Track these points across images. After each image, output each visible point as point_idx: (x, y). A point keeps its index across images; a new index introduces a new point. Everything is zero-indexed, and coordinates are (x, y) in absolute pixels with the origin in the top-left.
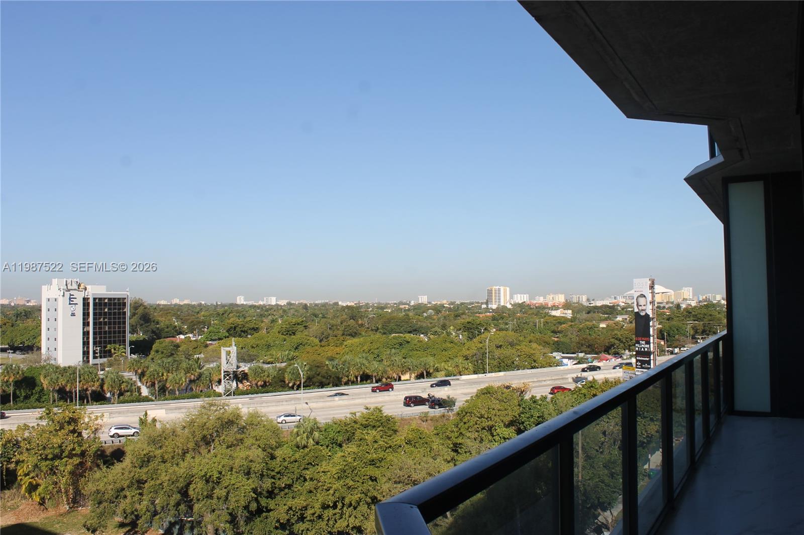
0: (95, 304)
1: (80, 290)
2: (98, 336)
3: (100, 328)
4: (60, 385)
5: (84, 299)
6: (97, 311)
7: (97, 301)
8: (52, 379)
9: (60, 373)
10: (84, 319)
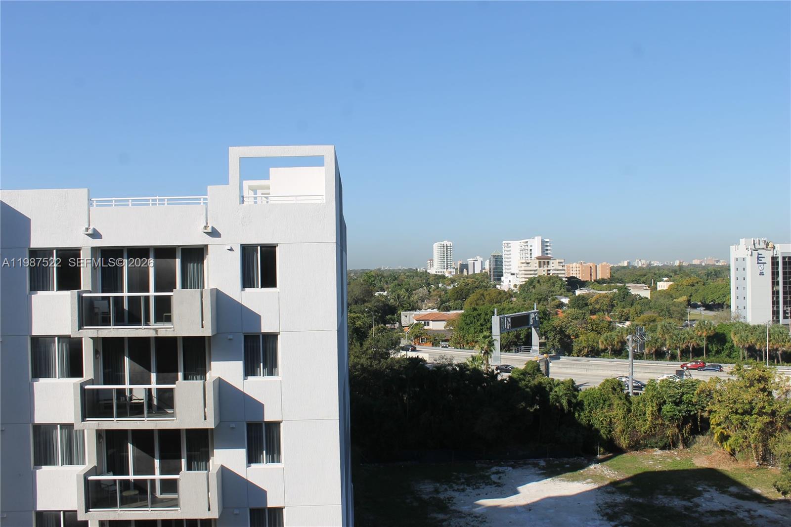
0: (783, 265)
1: (769, 248)
2: (789, 296)
5: (773, 258)
6: (788, 270)
7: (787, 260)
8: (741, 336)
9: (749, 332)
10: (773, 278)
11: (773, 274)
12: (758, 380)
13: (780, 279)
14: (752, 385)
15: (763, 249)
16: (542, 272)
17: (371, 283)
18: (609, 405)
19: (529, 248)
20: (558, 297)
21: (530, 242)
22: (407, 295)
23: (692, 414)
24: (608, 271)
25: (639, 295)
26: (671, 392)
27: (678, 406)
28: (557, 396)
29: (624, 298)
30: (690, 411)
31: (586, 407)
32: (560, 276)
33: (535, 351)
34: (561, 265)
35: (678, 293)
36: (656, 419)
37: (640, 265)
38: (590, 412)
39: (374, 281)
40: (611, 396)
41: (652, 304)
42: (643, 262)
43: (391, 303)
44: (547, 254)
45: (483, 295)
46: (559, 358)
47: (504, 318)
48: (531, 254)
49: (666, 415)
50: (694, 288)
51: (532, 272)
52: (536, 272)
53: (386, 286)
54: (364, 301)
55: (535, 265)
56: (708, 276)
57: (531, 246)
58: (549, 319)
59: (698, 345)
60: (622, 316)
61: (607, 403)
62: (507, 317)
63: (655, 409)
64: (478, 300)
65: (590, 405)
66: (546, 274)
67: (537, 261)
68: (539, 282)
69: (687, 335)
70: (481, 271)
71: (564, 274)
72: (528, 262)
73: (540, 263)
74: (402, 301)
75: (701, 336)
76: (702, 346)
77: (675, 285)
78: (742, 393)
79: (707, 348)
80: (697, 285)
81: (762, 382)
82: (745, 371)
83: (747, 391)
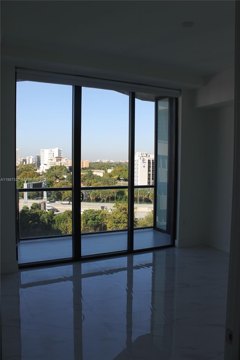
0: (152, 163)
1: (147, 156)
5: (149, 160)
10: (148, 169)
11: (148, 167)
12: (123, 209)
13: (151, 169)
14: (121, 211)
15: (145, 156)
16: (58, 164)
18: (66, 221)
19: (53, 153)
20: (63, 175)
21: (53, 150)
23: (99, 224)
24: (88, 164)
25: (96, 175)
26: (91, 215)
27: (94, 221)
28: (43, 218)
29: (90, 176)
30: (99, 223)
31: (56, 222)
32: (65, 166)
33: (45, 199)
34: (67, 161)
35: (115, 174)
36: (85, 226)
37: (105, 162)
38: (58, 224)
40: (68, 217)
41: (101, 179)
42: (107, 160)
44: (61, 156)
45: (26, 174)
46: (55, 202)
47: (29, 184)
48: (53, 156)
49: (89, 225)
50: (121, 172)
51: (54, 164)
52: (55, 164)
55: (55, 160)
57: (54, 152)
58: (53, 185)
59: (112, 196)
60: (89, 184)
61: (65, 220)
62: (31, 184)
63: (85, 222)
64: (24, 176)
65: (58, 221)
66: (60, 165)
67: (56, 159)
68: (55, 168)
69: (108, 192)
70: (32, 163)
71: (68, 165)
72: (52, 159)
73: (57, 159)
75: (114, 192)
76: (114, 196)
77: (115, 171)
78: (117, 214)
79: (116, 197)
80: (122, 171)
81: (125, 210)
82: (119, 206)
83: (119, 214)
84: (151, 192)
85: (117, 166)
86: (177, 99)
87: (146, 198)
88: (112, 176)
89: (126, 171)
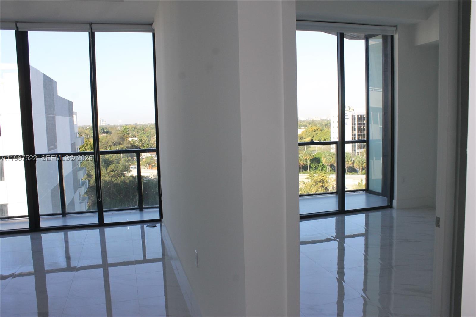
0: (358, 119)
1: (350, 110)
2: (360, 137)
3: (361, 132)
4: (331, 163)
5: (353, 116)
6: (360, 122)
7: (360, 117)
8: (327, 159)
9: (331, 156)
10: (352, 127)
11: (352, 124)
12: (320, 182)
13: (356, 127)
14: (316, 184)
15: (348, 110)
17: (126, 133)
22: (148, 139)
35: (306, 135)
39: (128, 131)
43: (137, 145)
50: (315, 132)
53: (137, 134)
54: (120, 144)
56: (326, 126)
59: (304, 164)
74: (144, 143)
75: (306, 159)
76: (307, 165)
77: (307, 131)
78: (312, 188)
79: (310, 166)
80: (317, 131)
81: (322, 182)
82: (314, 177)
83: (314, 187)
84: (356, 159)
85: (310, 125)
86: (392, 37)
87: (351, 167)
88: (302, 138)
89: (321, 131)
